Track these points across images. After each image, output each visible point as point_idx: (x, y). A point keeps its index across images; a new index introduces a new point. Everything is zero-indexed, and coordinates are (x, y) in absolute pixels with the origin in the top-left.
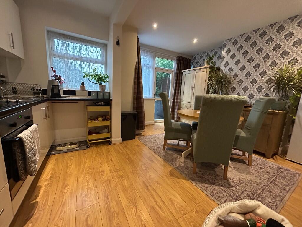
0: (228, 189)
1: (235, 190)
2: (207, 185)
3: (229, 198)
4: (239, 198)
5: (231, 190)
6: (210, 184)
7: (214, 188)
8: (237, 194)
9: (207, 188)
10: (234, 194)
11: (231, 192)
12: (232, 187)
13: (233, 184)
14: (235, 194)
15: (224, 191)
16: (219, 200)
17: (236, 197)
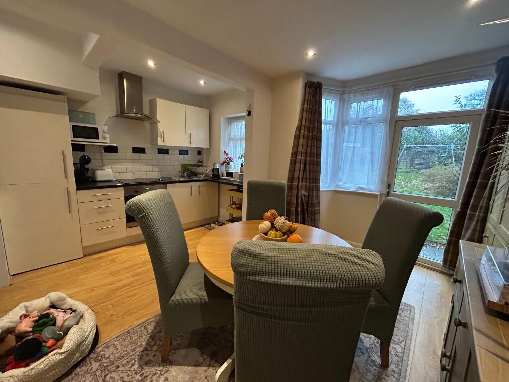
0: (136, 358)
1: (132, 369)
2: (150, 328)
3: (118, 353)
4: (114, 368)
5: (133, 361)
6: (152, 332)
7: (144, 337)
8: (121, 368)
9: (145, 327)
10: (123, 363)
11: (129, 359)
12: (141, 366)
13: (147, 370)
14: (123, 365)
15: (134, 350)
16: (119, 338)
17: (117, 363)
